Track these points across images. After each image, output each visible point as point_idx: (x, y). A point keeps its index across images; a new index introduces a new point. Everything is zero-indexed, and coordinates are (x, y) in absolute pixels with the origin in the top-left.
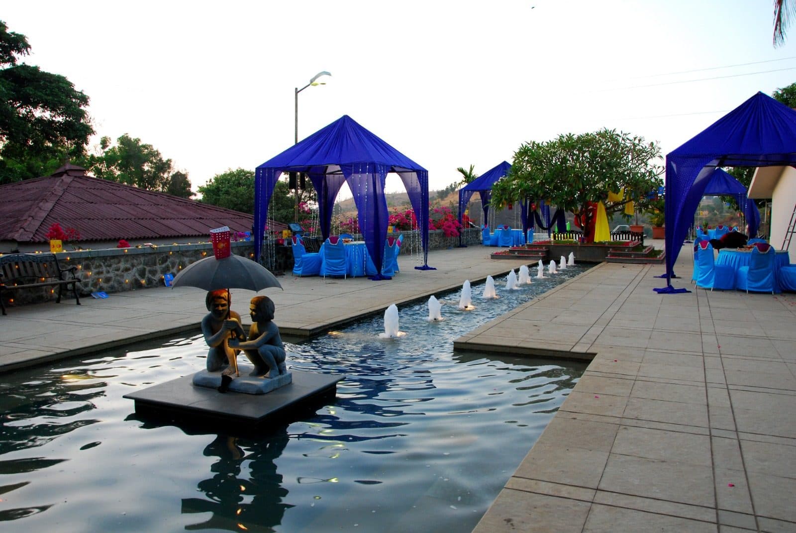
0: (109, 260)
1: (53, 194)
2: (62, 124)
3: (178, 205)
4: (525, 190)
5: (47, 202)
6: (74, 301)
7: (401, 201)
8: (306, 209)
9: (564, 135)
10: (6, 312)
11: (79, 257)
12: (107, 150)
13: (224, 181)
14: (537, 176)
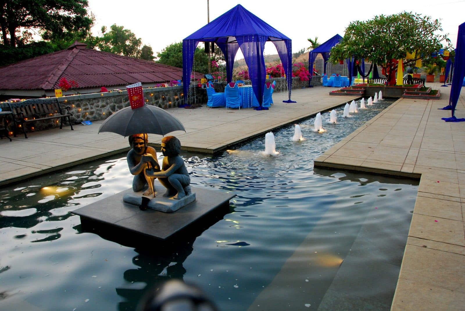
0: (92, 101)
1: (67, 60)
2: (75, 18)
3: (140, 64)
4: (352, 52)
5: (63, 65)
6: (70, 128)
7: (273, 59)
8: (218, 65)
9: (378, 16)
10: (27, 136)
11: (73, 99)
12: (105, 33)
13: (171, 50)
14: (360, 43)
